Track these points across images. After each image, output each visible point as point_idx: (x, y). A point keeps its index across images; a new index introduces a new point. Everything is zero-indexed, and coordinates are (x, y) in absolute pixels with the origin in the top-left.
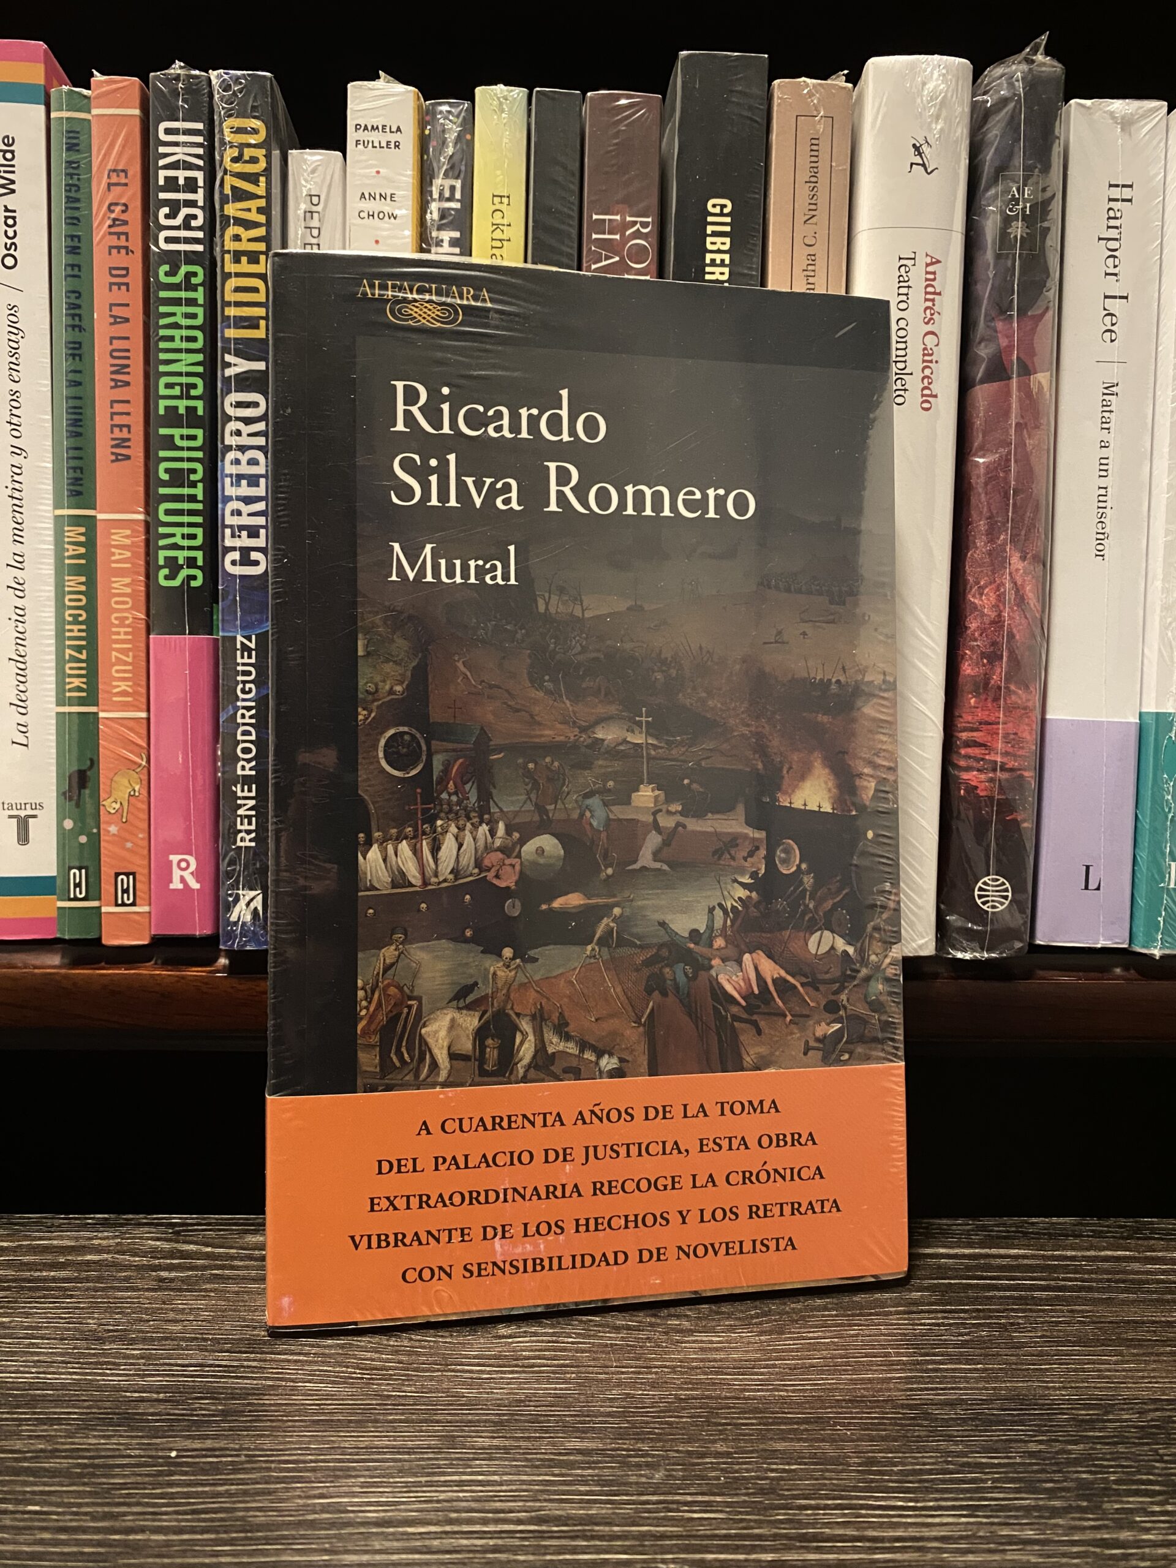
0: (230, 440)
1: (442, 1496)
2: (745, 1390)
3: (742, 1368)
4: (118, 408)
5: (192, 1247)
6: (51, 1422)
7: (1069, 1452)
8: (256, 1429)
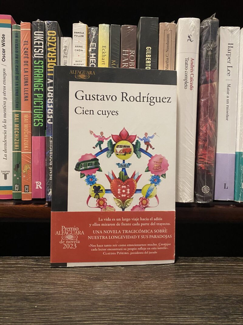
0: (49, 96)
1: (92, 315)
2: (155, 293)
3: (154, 288)
4: (26, 90)
5: (40, 263)
6: (11, 300)
7: (222, 306)
8: (53, 301)
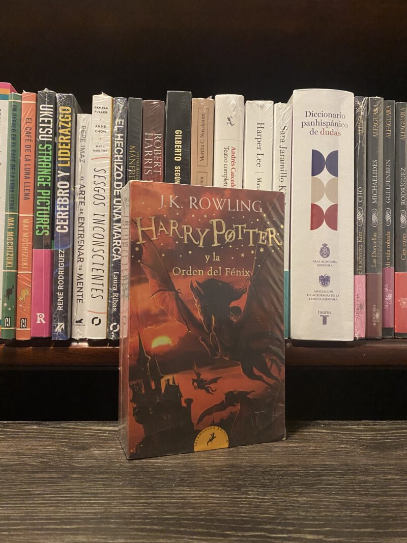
0: (59, 195)
4: (26, 185)
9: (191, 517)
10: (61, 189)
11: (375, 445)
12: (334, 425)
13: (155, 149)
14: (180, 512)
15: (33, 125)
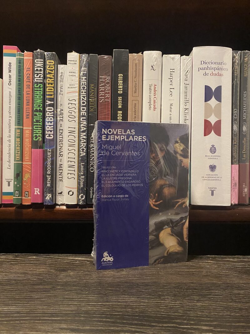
9: (130, 314)
10: (49, 112)
11: (244, 271)
12: (218, 258)
13: (106, 86)
14: (124, 311)
15: (31, 72)
